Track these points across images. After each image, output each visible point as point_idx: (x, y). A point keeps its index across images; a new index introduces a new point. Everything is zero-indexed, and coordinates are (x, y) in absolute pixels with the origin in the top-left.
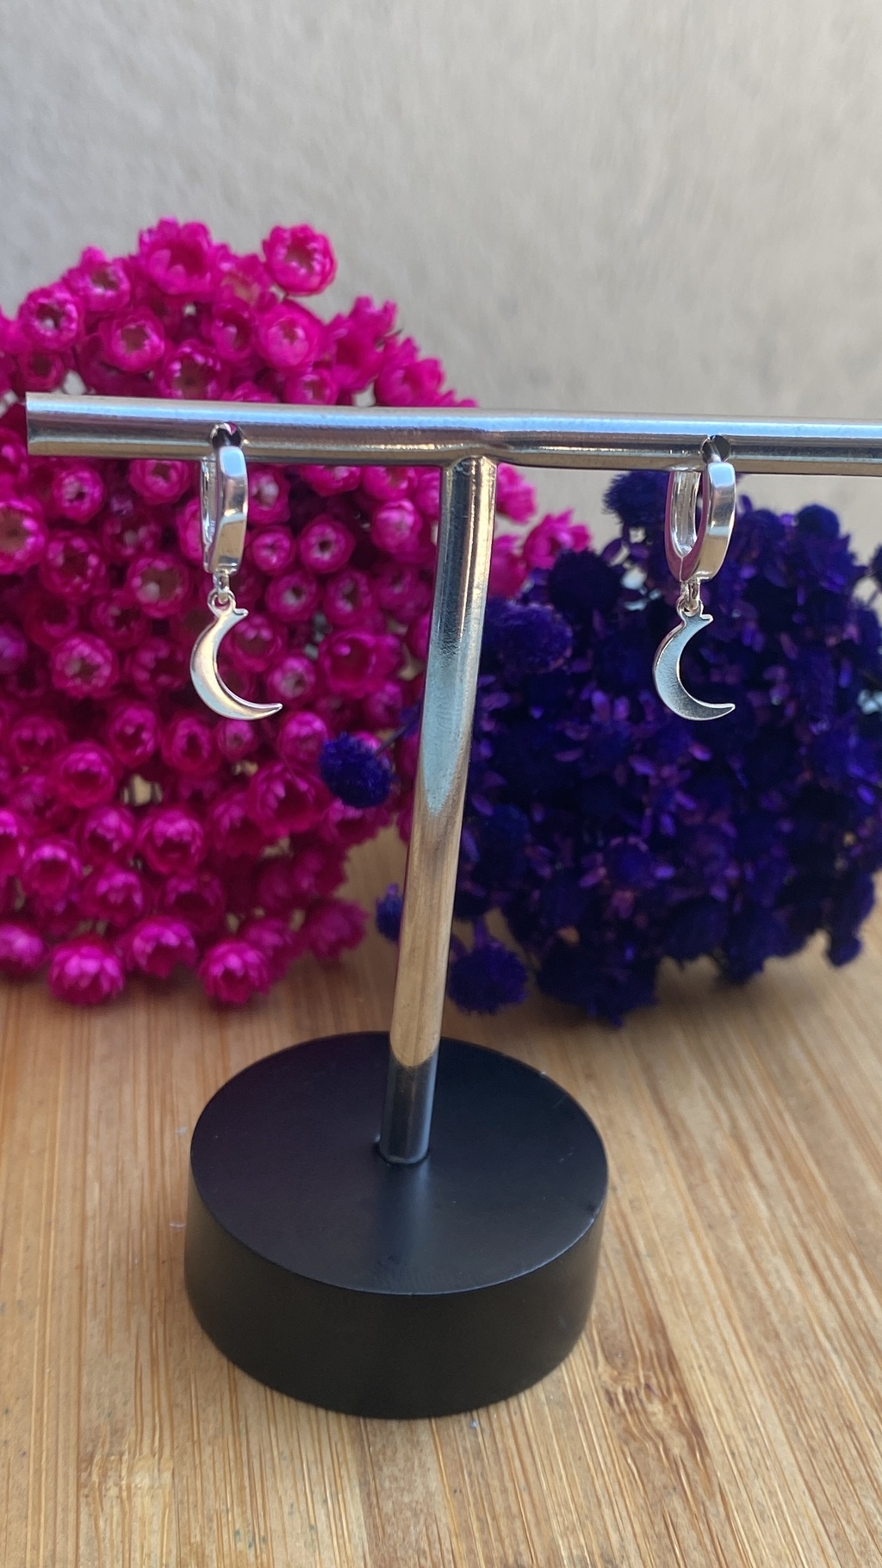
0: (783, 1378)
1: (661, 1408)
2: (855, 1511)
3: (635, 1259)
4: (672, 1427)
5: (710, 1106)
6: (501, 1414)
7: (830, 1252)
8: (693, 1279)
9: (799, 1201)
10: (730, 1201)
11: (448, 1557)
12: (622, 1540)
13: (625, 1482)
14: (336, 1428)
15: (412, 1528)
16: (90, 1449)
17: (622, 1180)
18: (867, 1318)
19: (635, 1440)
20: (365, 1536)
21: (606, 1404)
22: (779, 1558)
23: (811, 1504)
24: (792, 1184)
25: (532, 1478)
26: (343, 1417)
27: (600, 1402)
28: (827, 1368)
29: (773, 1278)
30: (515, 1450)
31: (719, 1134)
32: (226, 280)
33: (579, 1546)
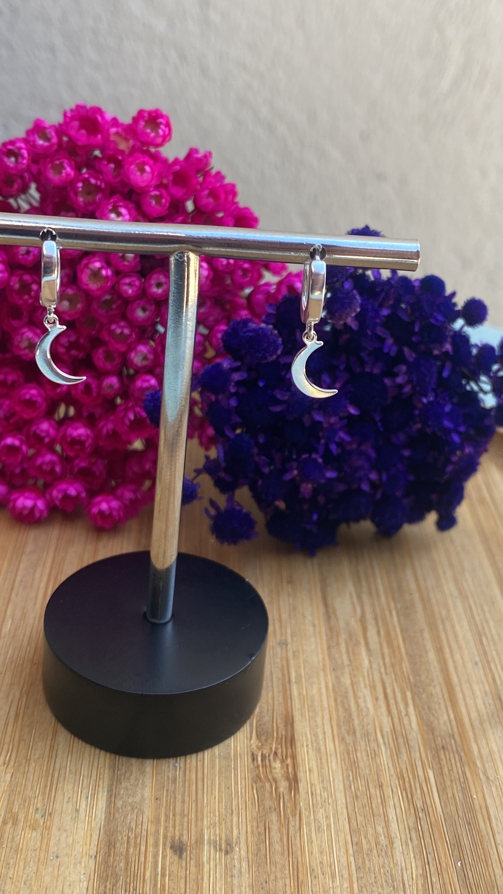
0: (351, 756)
1: (280, 765)
2: (371, 831)
3: (288, 684)
4: (283, 776)
5: (353, 604)
6: (192, 760)
7: (397, 690)
8: (317, 698)
9: (387, 660)
10: (349, 656)
11: (144, 833)
12: (239, 833)
13: (249, 803)
14: (104, 759)
15: (129, 815)
17: (292, 640)
18: (407, 727)
19: (261, 781)
20: (103, 818)
21: (250, 760)
22: (321, 852)
23: (347, 826)
24: (386, 650)
25: (200, 796)
26: (108, 754)
27: (247, 759)
28: (377, 753)
29: (361, 701)
30: (194, 781)
31: (353, 620)
32: (112, 138)
33: (215, 834)
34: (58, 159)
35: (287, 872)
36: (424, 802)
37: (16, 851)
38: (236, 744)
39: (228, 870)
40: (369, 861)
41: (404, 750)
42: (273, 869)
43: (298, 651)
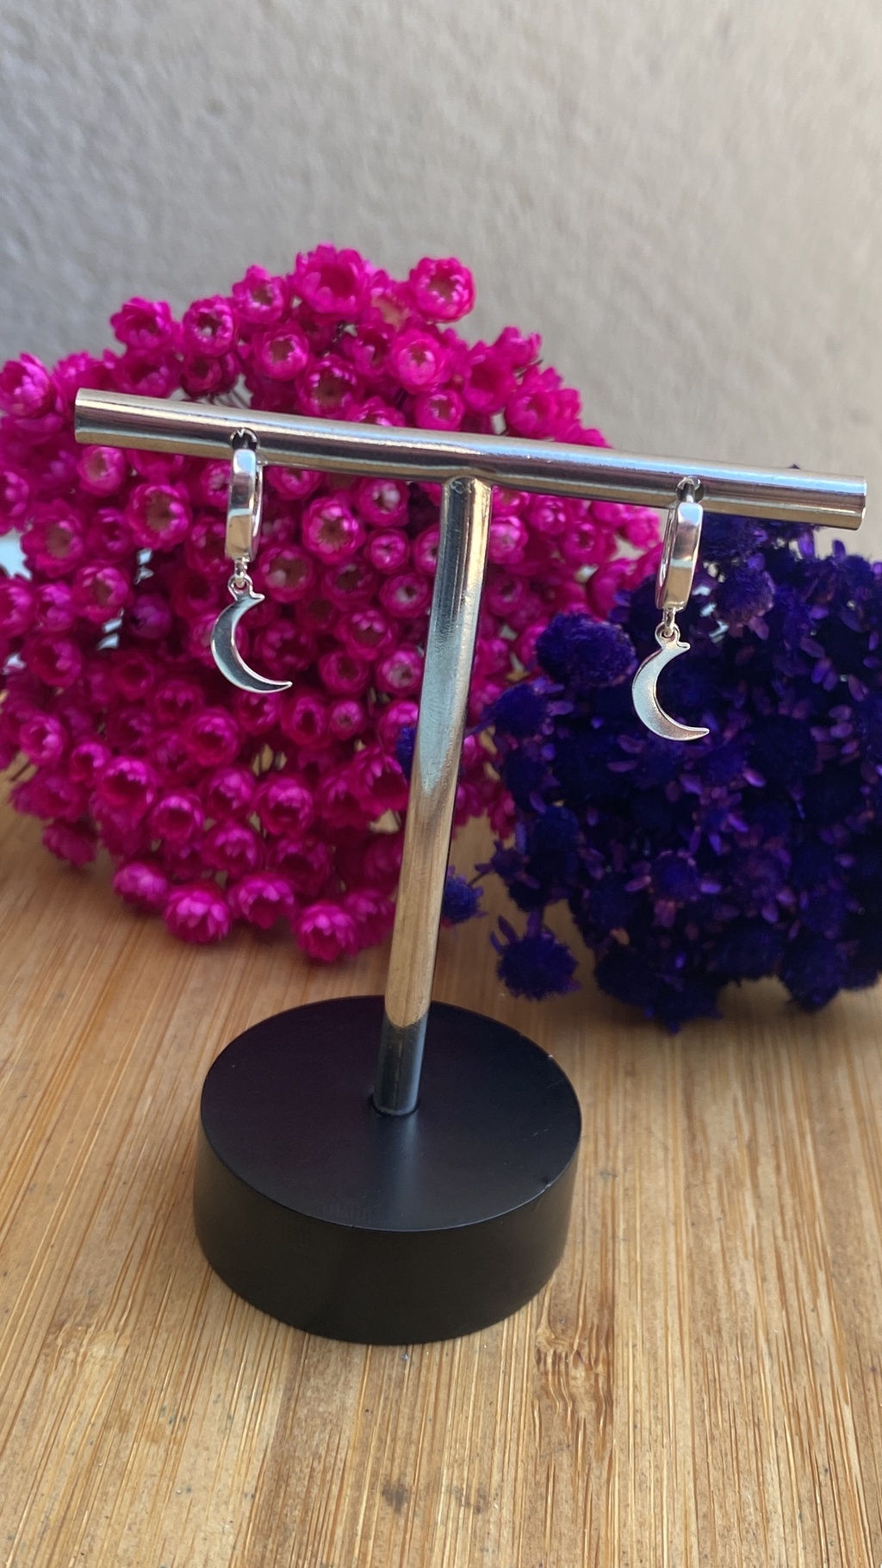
0: (710, 1370)
1: (583, 1374)
2: (731, 1497)
3: (610, 1241)
4: (587, 1392)
5: (737, 1117)
6: (434, 1353)
7: (801, 1267)
8: (658, 1268)
9: (789, 1215)
10: (721, 1203)
11: (340, 1465)
12: (503, 1480)
13: (524, 1433)
14: (282, 1338)
15: (317, 1434)
16: (64, 1316)
17: (625, 1170)
18: (813, 1330)
19: (548, 1397)
20: (273, 1433)
21: (533, 1361)
22: (641, 1525)
23: (691, 1485)
24: (788, 1199)
25: (441, 1412)
26: (292, 1330)
27: (528, 1359)
28: (756, 1368)
29: (736, 1281)
30: (434, 1386)
31: (735, 1144)
32: (375, 303)
33: (461, 1478)
34: (282, 334)
35: (579, 1551)
36: (831, 1457)
37: (122, 1475)
38: (510, 1333)
39: (478, 1538)
40: (724, 1546)
41: (803, 1368)
42: (555, 1544)
43: (634, 1188)
